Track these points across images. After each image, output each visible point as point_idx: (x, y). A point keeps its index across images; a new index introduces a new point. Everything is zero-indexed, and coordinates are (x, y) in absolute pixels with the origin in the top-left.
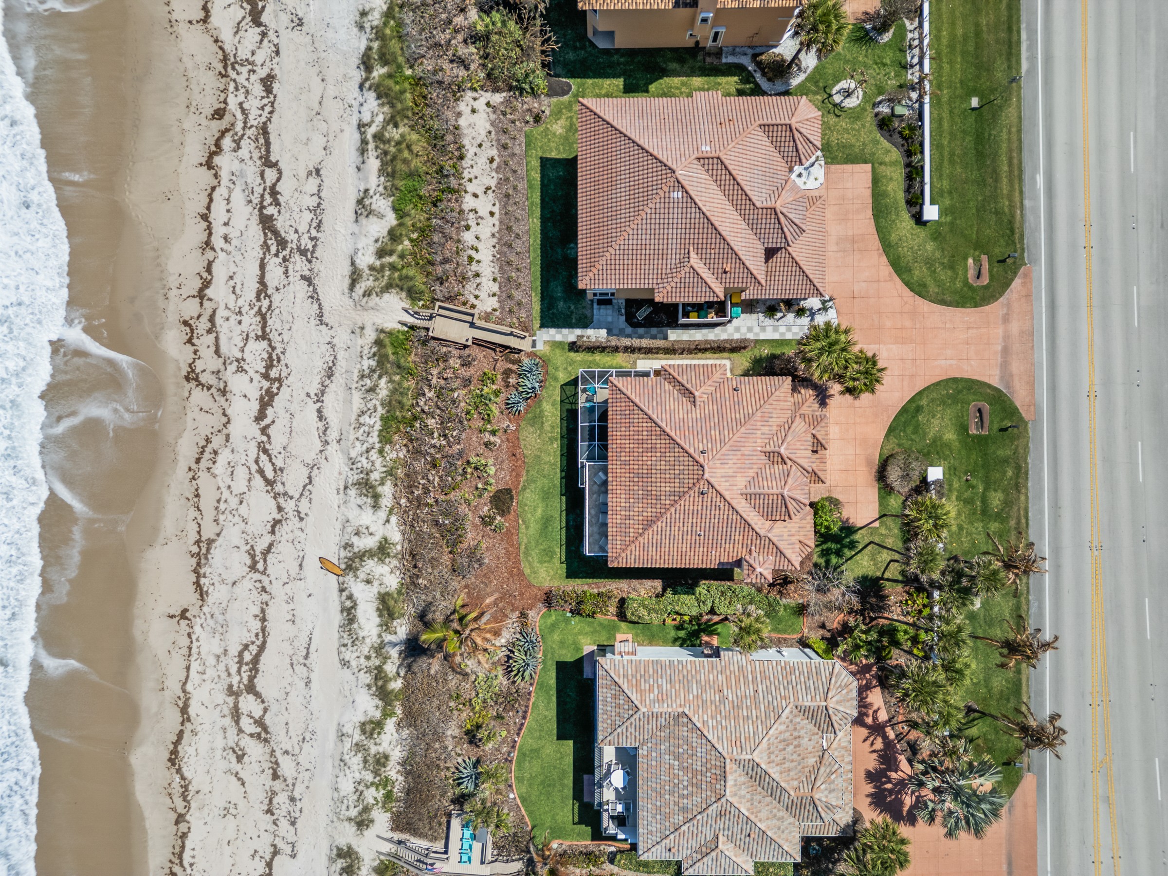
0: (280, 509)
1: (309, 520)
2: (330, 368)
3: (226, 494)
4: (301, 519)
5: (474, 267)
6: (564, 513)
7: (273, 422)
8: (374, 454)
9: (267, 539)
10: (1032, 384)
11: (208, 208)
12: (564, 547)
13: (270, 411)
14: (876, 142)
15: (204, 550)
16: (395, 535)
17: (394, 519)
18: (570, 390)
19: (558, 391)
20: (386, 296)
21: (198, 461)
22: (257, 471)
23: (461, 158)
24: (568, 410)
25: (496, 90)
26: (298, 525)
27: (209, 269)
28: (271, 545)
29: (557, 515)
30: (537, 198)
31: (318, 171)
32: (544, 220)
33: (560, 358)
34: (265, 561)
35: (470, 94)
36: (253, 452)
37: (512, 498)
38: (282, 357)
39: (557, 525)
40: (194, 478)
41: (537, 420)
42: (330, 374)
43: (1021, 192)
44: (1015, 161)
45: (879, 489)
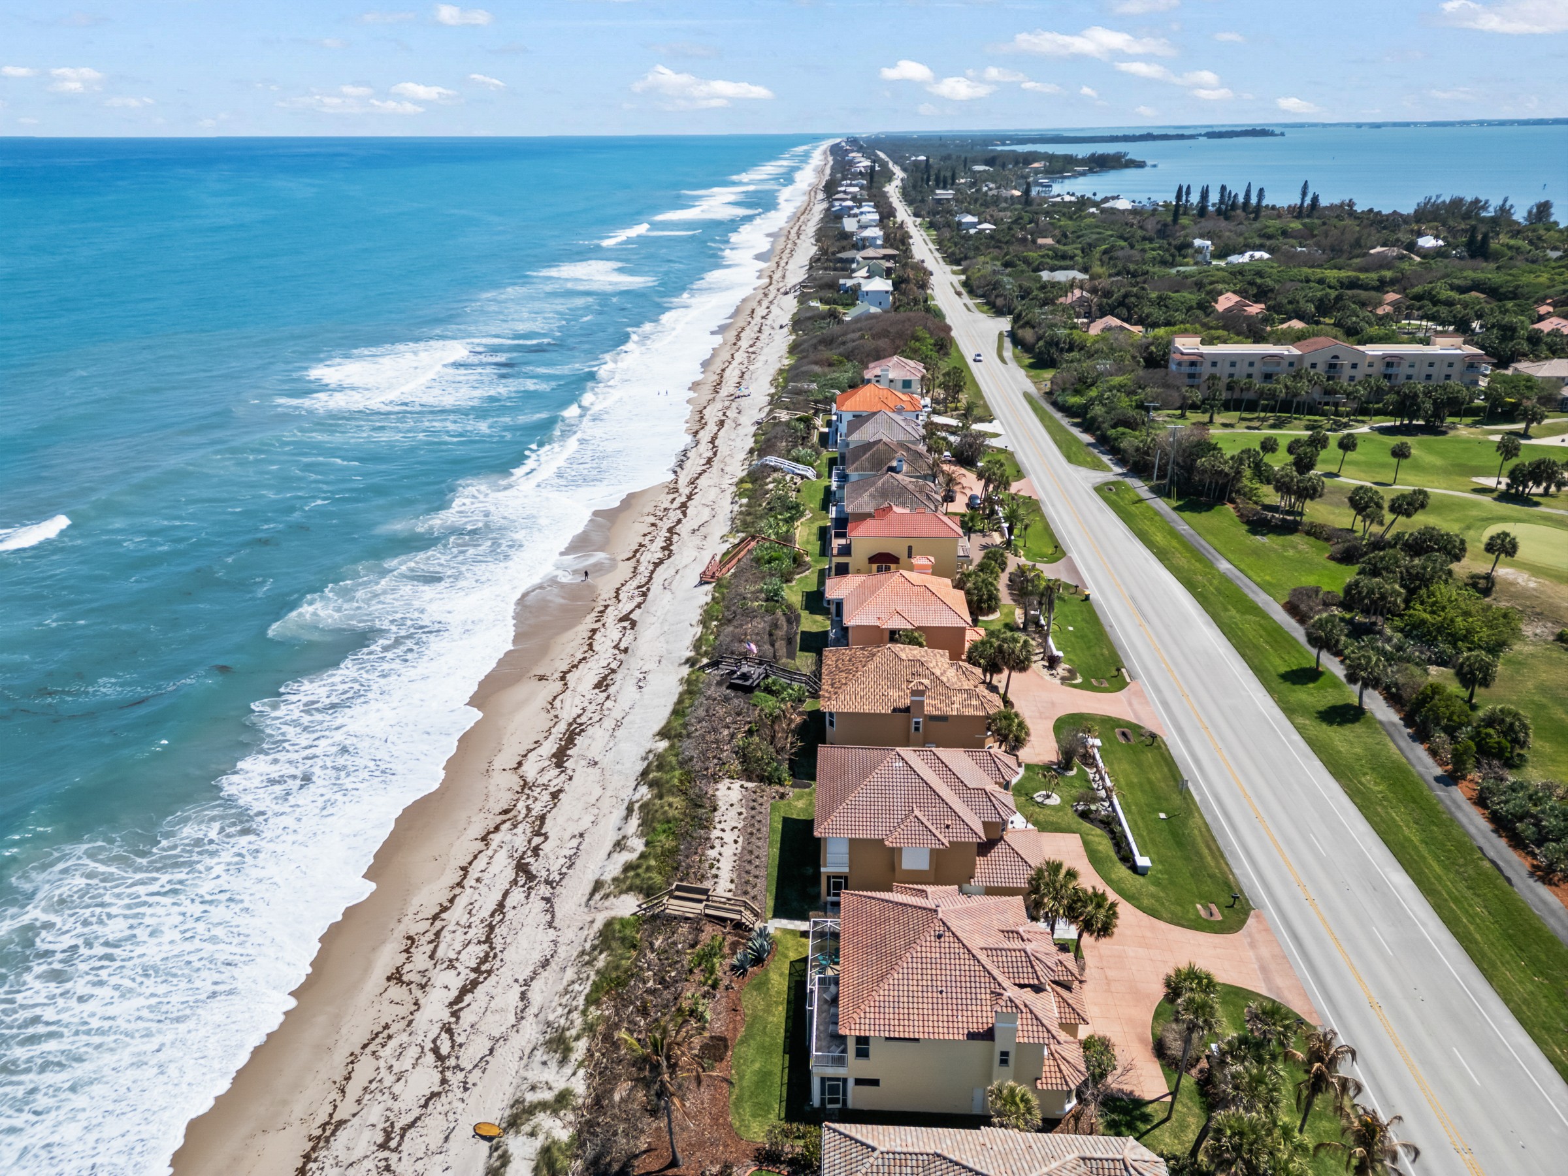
0: (444, 1081)
1: (475, 1091)
2: (547, 960)
3: (384, 1072)
4: (466, 1089)
5: (714, 871)
6: (786, 1071)
7: (469, 1005)
8: (575, 1015)
9: (416, 1112)
10: (1305, 995)
11: (470, 863)
12: (784, 1104)
13: (468, 998)
14: (1079, 823)
15: (328, 1133)
16: (579, 1086)
17: (581, 1072)
18: (798, 966)
19: (787, 965)
20: (624, 897)
21: (365, 1046)
22: (431, 1050)
23: (715, 810)
24: (796, 982)
25: (749, 780)
26: (460, 1095)
27: (452, 901)
28: (418, 1119)
29: (777, 1070)
30: (778, 837)
31: (581, 835)
32: (782, 850)
33: (790, 942)
34: (402, 1137)
35: (727, 781)
36: (435, 1030)
37: (726, 1047)
38: (499, 954)
39: (778, 1080)
40: (352, 1062)
41: (762, 986)
42: (545, 964)
43: (1227, 864)
44: (1214, 847)
45: (1162, 1066)
